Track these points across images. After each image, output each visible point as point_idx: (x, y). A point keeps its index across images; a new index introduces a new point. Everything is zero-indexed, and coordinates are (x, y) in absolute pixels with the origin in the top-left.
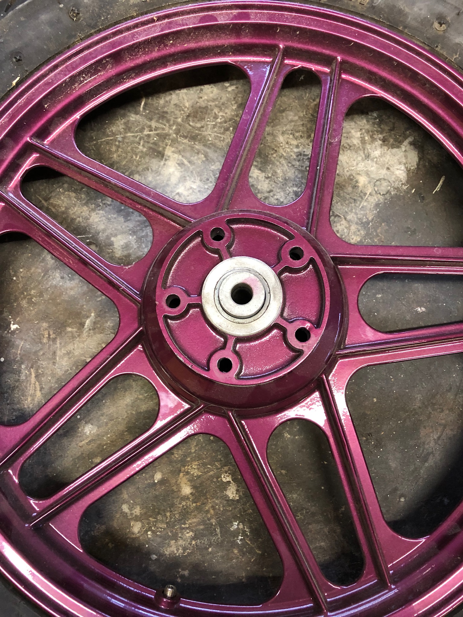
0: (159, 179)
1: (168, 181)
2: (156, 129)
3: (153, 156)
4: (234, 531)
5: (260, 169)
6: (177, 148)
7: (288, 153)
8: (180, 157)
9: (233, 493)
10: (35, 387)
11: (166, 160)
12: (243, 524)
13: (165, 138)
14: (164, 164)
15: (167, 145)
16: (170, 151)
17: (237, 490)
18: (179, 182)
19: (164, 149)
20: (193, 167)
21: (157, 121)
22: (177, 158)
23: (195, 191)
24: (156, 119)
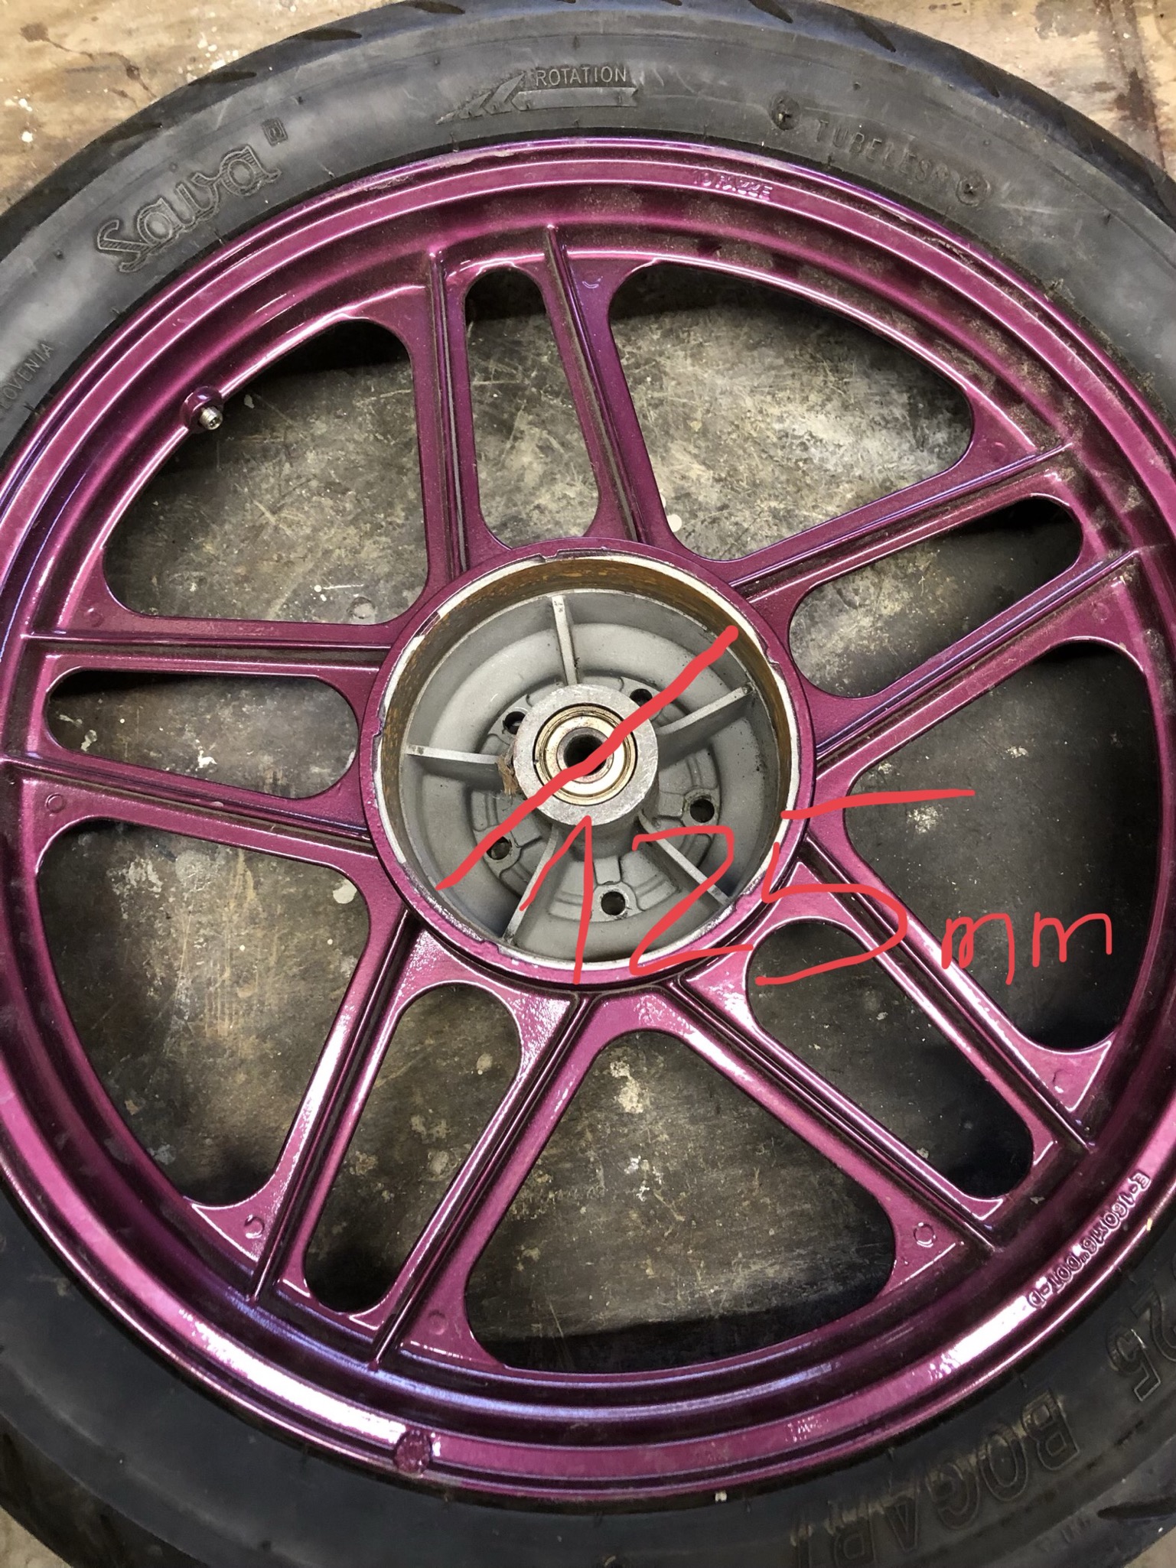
0: (502, 477)
1: (518, 481)
2: (498, 375)
3: (490, 429)
4: (633, 1174)
5: (704, 463)
6: (538, 415)
7: (761, 431)
8: (545, 434)
9: (631, 1101)
10: (245, 881)
11: (516, 439)
12: (650, 1163)
13: (515, 395)
14: (513, 447)
15: (518, 410)
16: (525, 422)
17: (640, 1095)
18: (541, 484)
19: (513, 416)
20: (570, 454)
21: (500, 361)
22: (538, 435)
23: (572, 502)
24: (498, 355)
